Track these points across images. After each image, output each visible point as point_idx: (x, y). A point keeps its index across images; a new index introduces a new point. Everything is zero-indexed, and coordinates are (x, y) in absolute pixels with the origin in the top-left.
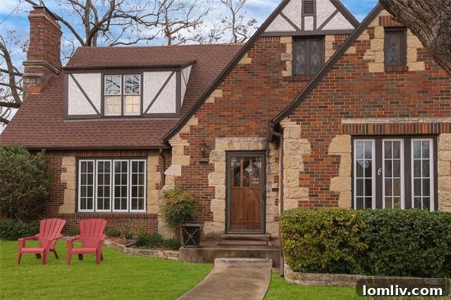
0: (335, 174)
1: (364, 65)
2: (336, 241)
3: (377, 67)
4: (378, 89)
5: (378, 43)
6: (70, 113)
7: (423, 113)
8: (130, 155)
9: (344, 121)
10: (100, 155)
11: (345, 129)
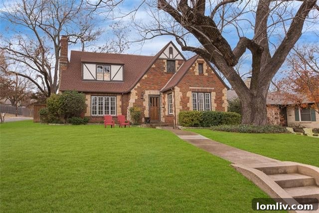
0: (188, 102)
1: (194, 73)
2: (196, 118)
3: (197, 74)
4: (198, 79)
5: (197, 67)
6: (84, 78)
7: (208, 86)
8: (111, 95)
9: (190, 88)
10: (100, 94)
11: (190, 90)
